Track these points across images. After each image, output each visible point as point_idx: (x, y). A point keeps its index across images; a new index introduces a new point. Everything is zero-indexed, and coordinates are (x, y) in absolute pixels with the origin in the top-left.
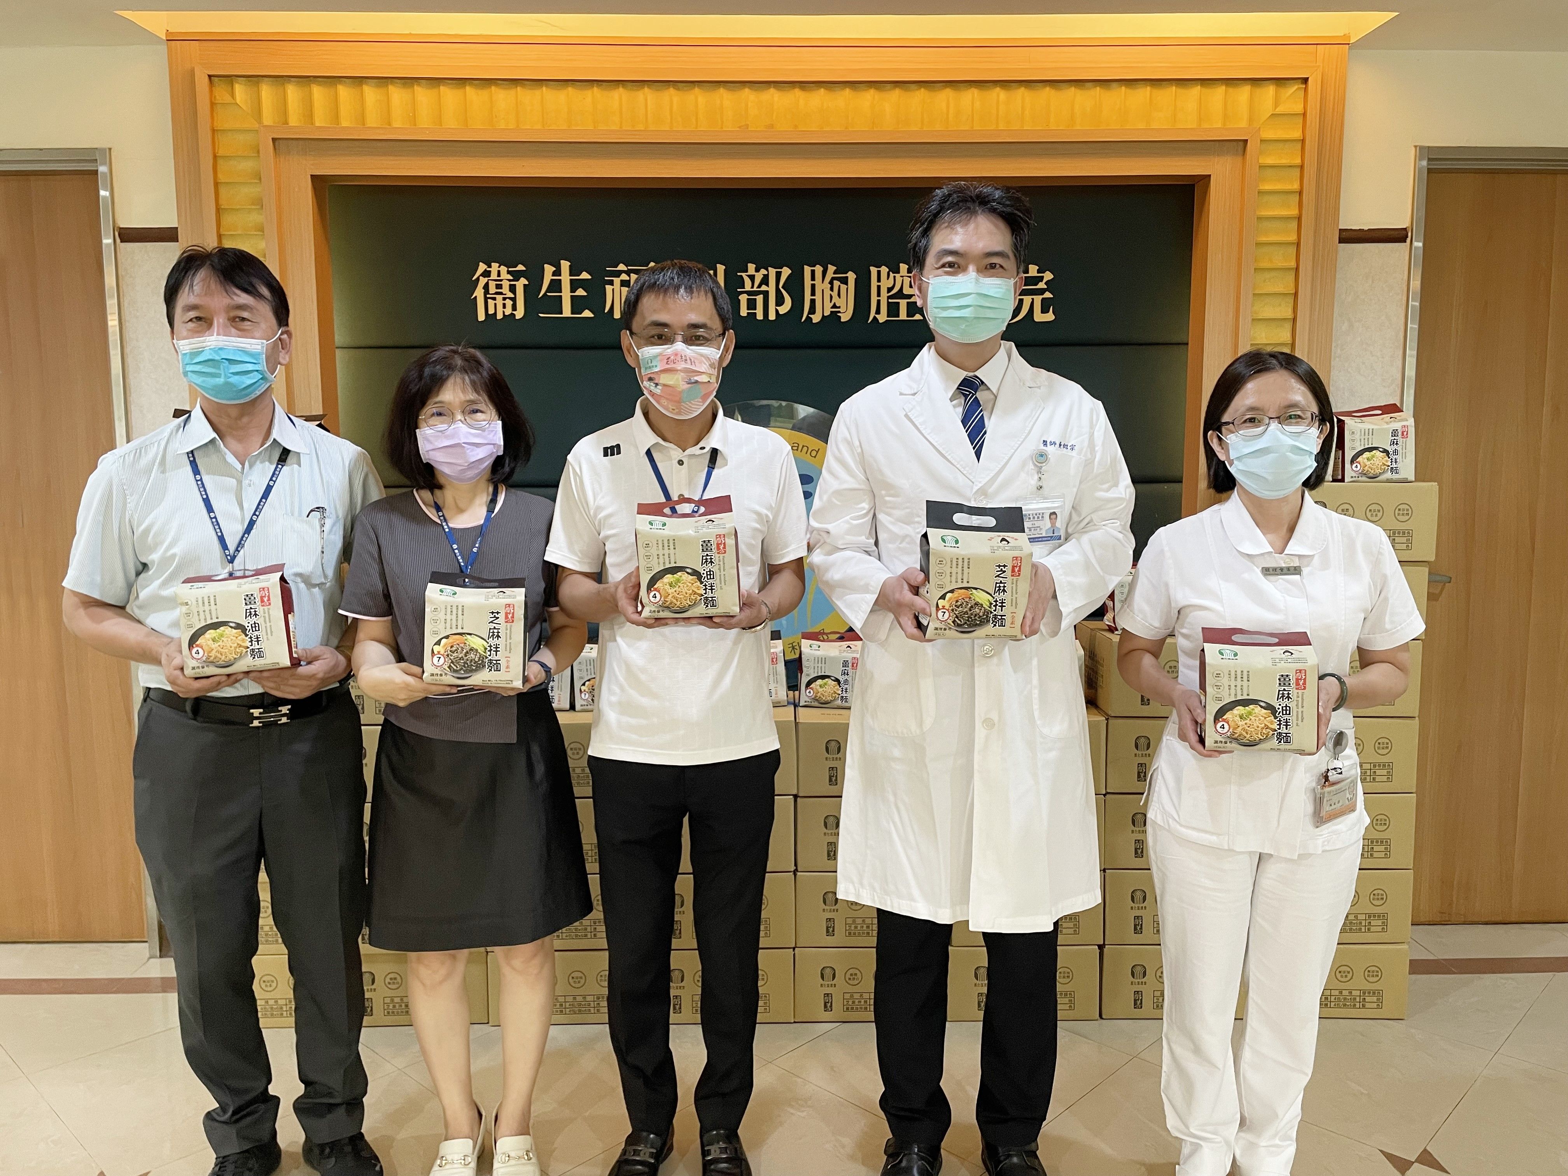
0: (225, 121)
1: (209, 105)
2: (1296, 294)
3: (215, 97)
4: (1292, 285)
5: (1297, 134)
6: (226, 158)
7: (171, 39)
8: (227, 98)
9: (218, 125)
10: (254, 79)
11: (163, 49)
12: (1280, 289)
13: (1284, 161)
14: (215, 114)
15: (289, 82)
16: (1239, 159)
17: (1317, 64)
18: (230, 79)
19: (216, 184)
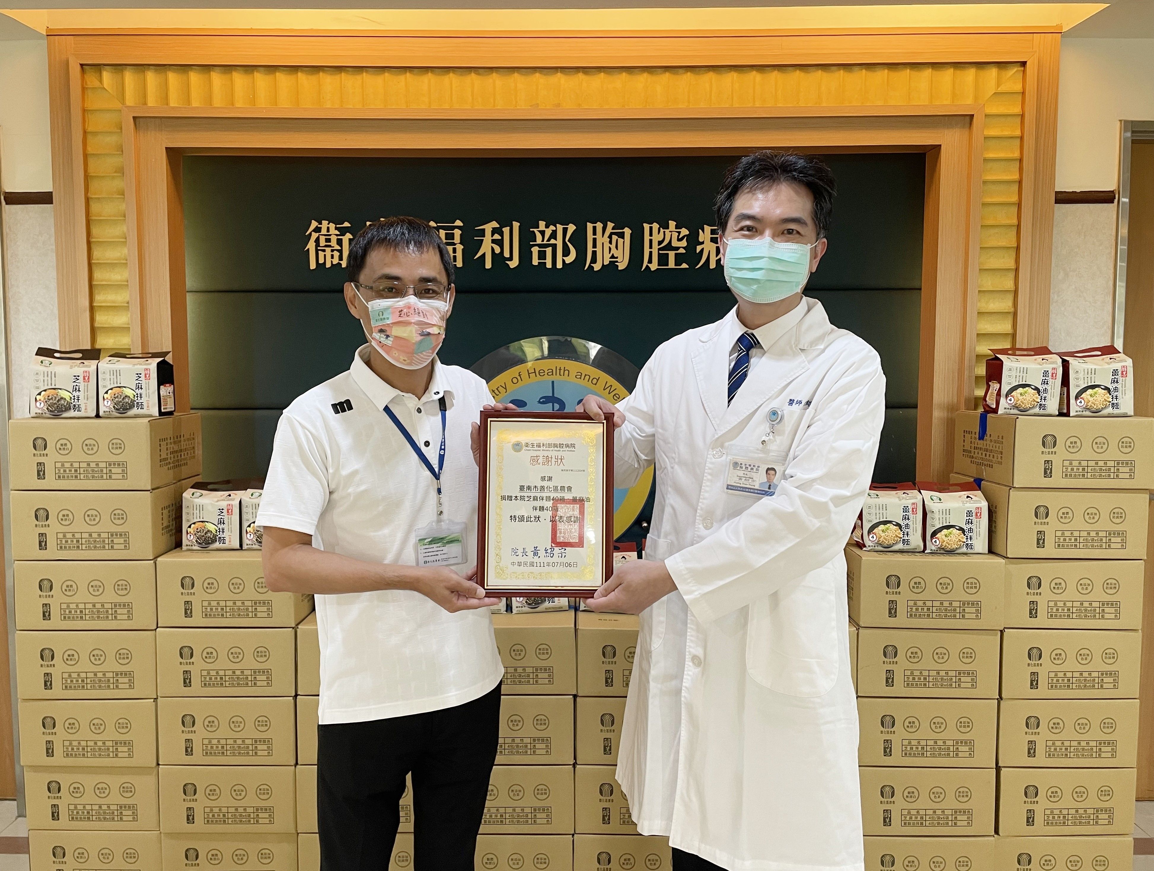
0: (94, 102)
1: (80, 89)
2: (1018, 248)
3: (86, 82)
4: (1014, 239)
5: (1017, 110)
6: (95, 134)
7: (51, 34)
8: (97, 83)
9: (89, 105)
10: (119, 67)
11: (44, 42)
12: (1003, 243)
13: (1007, 133)
14: (86, 97)
15: (148, 69)
16: (966, 132)
17: (1034, 50)
18: (98, 67)
19: (86, 156)
